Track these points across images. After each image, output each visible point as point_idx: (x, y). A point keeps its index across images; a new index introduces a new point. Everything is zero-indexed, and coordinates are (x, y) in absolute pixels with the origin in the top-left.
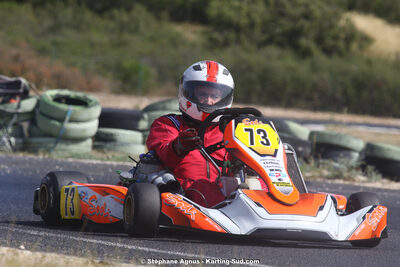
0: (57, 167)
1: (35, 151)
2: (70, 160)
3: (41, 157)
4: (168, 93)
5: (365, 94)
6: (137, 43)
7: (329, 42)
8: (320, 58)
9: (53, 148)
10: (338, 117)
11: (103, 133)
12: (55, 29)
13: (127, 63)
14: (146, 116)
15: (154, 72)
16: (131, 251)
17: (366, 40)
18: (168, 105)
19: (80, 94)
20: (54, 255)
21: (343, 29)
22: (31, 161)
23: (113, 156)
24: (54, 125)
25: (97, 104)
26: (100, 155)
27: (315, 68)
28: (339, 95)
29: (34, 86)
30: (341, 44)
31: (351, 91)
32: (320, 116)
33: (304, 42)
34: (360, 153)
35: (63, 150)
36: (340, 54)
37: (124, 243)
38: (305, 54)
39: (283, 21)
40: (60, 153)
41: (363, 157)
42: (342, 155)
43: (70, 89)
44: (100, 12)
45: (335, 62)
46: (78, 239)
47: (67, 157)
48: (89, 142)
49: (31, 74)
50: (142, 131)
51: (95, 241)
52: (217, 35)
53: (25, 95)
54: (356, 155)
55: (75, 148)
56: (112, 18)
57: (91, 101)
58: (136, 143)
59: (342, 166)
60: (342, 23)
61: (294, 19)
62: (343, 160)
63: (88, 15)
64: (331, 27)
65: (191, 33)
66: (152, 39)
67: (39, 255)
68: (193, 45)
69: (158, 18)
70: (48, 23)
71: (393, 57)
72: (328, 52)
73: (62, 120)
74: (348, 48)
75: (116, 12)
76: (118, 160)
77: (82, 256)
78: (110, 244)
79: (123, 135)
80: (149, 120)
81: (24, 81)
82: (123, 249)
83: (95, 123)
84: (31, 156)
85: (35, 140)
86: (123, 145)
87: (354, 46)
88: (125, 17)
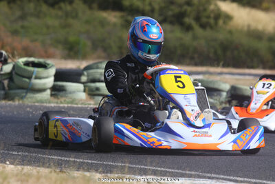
0: (28, 109)
1: (12, 99)
2: (36, 104)
3: (17, 103)
4: (99, 57)
5: (229, 53)
6: (77, 25)
7: (204, 20)
8: (198, 31)
9: (25, 96)
10: (212, 69)
11: (57, 85)
12: (23, 17)
13: (72, 39)
14: (85, 73)
15: (89, 43)
16: (80, 163)
17: (228, 18)
18: (100, 65)
19: (41, 60)
20: (28, 167)
21: (213, 11)
22: (10, 106)
23: (65, 101)
24: (25, 81)
25: (53, 66)
26: (56, 100)
27: (195, 38)
28: (211, 55)
29: (10, 56)
30: (212, 21)
31: (220, 52)
32: (200, 69)
33: (187, 20)
34: (227, 92)
35: (31, 98)
36: (211, 28)
37: (75, 158)
38: (188, 28)
39: (173, 7)
40: (29, 100)
41: (229, 95)
42: (215, 94)
43: (34, 57)
44: (52, 5)
45: (208, 33)
46: (44, 156)
47: (34, 102)
48: (49, 92)
49: (8, 48)
50: (83, 83)
51: (56, 157)
52: (129, 18)
53: (5, 62)
54: (224, 94)
55: (39, 96)
56: (60, 8)
57: (48, 64)
58: (79, 91)
59: (216, 102)
60: (212, 7)
61: (180, 6)
62: (216, 98)
63: (45, 8)
64: (205, 10)
65: (112, 17)
66: (87, 22)
67: (19, 167)
68: (115, 25)
69: (91, 8)
70: (18, 13)
71: (246, 29)
72: (203, 26)
73: (30, 78)
74: (216, 23)
75: (62, 5)
76: (68, 103)
77: (48, 167)
78: (66, 159)
79: (71, 86)
80: (88, 76)
81: (4, 53)
82: (74, 162)
83: (52, 79)
84: (10, 102)
85: (12, 92)
86: (70, 93)
87: (221, 22)
88: (69, 8)
